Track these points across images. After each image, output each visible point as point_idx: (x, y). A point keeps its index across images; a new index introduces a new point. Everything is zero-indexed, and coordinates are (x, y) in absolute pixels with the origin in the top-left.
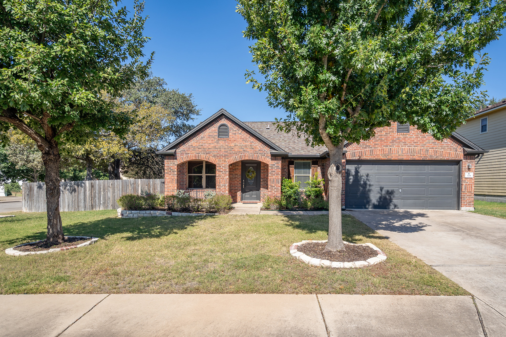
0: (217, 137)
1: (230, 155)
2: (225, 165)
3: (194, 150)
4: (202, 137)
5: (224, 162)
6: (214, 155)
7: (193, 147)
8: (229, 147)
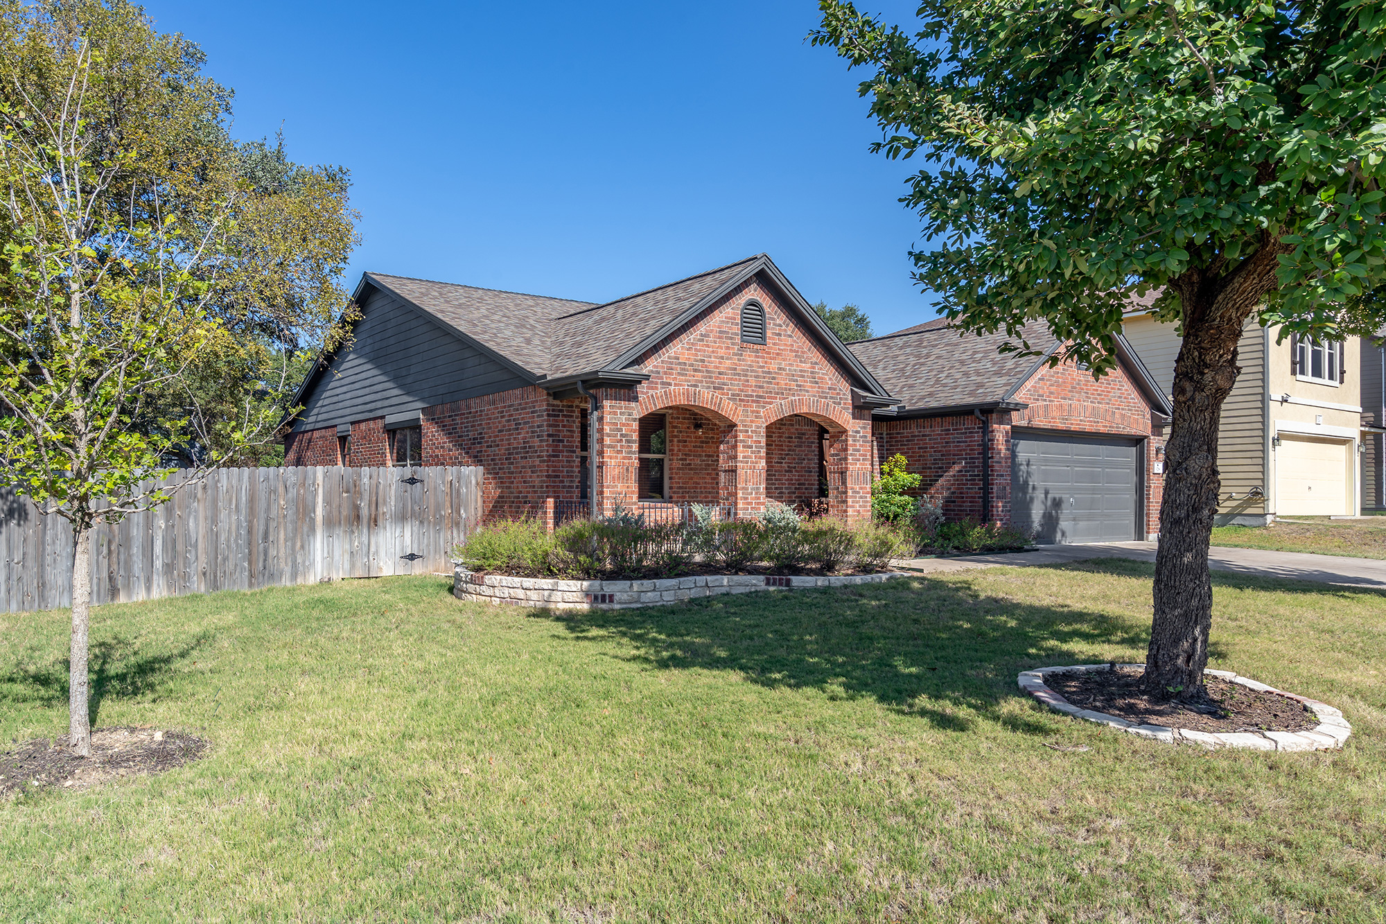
0: (738, 340)
1: (769, 397)
2: (758, 427)
3: (683, 375)
4: (701, 335)
5: (756, 417)
6: (733, 395)
7: (680, 364)
8: (765, 372)
